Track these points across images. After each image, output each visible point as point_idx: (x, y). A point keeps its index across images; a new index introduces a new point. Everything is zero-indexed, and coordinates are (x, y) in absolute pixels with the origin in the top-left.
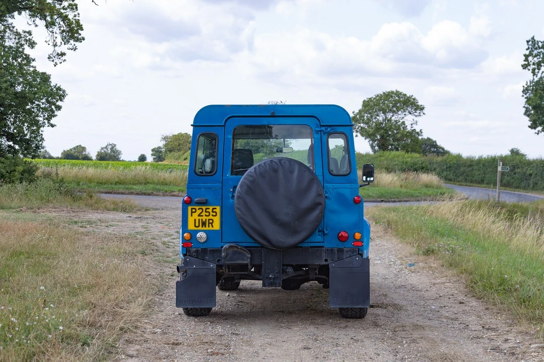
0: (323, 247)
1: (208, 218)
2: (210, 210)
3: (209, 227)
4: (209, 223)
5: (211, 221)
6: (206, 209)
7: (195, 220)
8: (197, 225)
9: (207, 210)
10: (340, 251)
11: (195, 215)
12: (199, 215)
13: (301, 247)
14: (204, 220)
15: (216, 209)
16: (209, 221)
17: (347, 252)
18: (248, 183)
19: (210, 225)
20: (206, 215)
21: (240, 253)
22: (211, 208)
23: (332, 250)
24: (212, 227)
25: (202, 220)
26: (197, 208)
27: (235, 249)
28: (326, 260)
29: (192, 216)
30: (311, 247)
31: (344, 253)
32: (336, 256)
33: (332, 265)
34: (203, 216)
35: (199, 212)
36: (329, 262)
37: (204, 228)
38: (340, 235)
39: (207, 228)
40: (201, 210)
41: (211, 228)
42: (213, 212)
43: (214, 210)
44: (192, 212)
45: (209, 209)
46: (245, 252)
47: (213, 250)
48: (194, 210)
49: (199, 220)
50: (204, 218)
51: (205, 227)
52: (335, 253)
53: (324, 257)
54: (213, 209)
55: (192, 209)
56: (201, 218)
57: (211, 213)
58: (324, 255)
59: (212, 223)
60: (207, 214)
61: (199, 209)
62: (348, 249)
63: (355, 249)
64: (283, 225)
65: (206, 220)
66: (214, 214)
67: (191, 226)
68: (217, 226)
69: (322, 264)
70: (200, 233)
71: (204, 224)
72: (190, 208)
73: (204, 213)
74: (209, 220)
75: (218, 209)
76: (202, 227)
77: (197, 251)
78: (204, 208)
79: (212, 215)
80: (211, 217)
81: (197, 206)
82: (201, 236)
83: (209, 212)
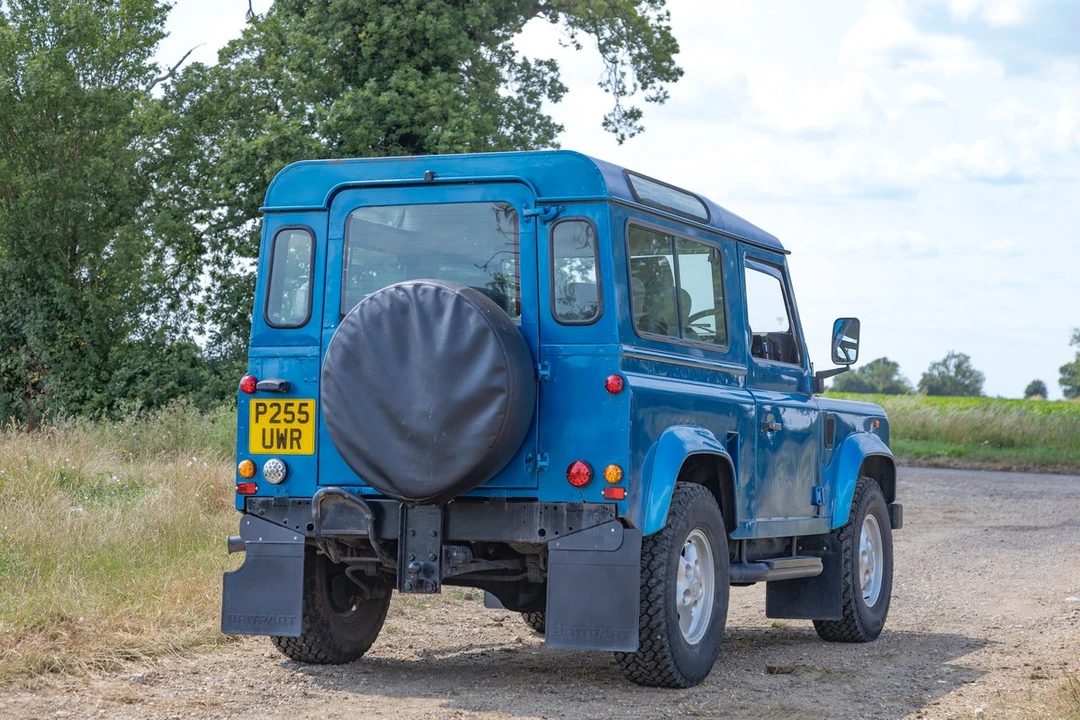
0: (536, 499)
1: (289, 427)
2: (295, 409)
3: (292, 447)
4: (292, 439)
5: (296, 435)
6: (287, 405)
7: (264, 430)
8: (268, 443)
9: (290, 409)
10: (575, 510)
11: (265, 419)
12: (273, 421)
13: (487, 499)
14: (282, 431)
15: (306, 405)
16: (292, 434)
17: (591, 512)
18: (345, 340)
19: (295, 442)
20: (285, 420)
21: (351, 510)
22: (297, 402)
23: (556, 508)
24: (299, 447)
25: (278, 430)
26: (268, 402)
27: (341, 500)
28: (542, 533)
29: (257, 421)
30: (508, 500)
31: (584, 517)
32: (565, 524)
33: (555, 544)
34: (279, 422)
35: (272, 411)
36: (549, 535)
37: (282, 451)
38: (574, 471)
39: (288, 451)
40: (276, 409)
41: (295, 450)
42: (300, 412)
43: (304, 409)
44: (258, 413)
45: (292, 405)
46: (361, 509)
47: (300, 503)
48: (261, 409)
49: (272, 430)
50: (282, 427)
51: (285, 447)
52: (563, 514)
53: (538, 523)
54: (302, 405)
55: (258, 405)
56: (275, 426)
57: (297, 416)
58: (537, 519)
59: (298, 439)
60: (289, 417)
61: (271, 406)
62: (593, 507)
63: (608, 506)
64: (416, 440)
65: (286, 430)
66: (303, 417)
67: (255, 446)
68: (307, 447)
69: (532, 541)
70: (271, 461)
71: (282, 440)
72: (253, 403)
73: (282, 416)
74: (292, 431)
75: (311, 408)
76: (279, 447)
77: (265, 505)
78: (282, 402)
79: (299, 420)
80: (296, 425)
81: (269, 398)
82: (272, 468)
83: (292, 413)
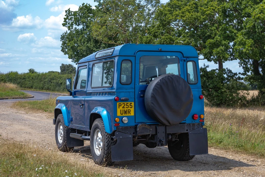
0: (185, 123)
1: (127, 109)
2: (129, 105)
3: (128, 114)
4: (128, 112)
5: (129, 111)
6: (127, 104)
7: (121, 110)
8: (122, 113)
9: (127, 105)
10: (194, 125)
11: (121, 108)
15: (132, 103)
17: (197, 125)
19: (129, 113)
20: (126, 107)
22: (129, 103)
23: (190, 125)
24: (130, 114)
25: (124, 110)
26: (122, 103)
27: (144, 126)
28: (187, 130)
29: (119, 108)
31: (195, 126)
32: (192, 128)
33: (190, 132)
34: (125, 108)
35: (123, 105)
36: (189, 131)
37: (126, 115)
38: (194, 116)
39: (127, 115)
40: (124, 105)
41: (129, 115)
42: (130, 105)
43: (131, 104)
46: (148, 128)
47: (131, 127)
48: (120, 105)
50: (126, 109)
51: (126, 114)
54: (130, 104)
55: (119, 104)
56: (124, 109)
57: (130, 106)
58: (186, 127)
59: (130, 112)
60: (127, 107)
61: (123, 104)
63: (200, 124)
65: (127, 110)
66: (131, 107)
67: (119, 114)
68: (132, 114)
69: (185, 132)
70: (124, 118)
71: (125, 112)
73: (125, 106)
74: (128, 110)
76: (125, 114)
77: (122, 129)
78: (126, 103)
79: (130, 107)
80: (129, 108)
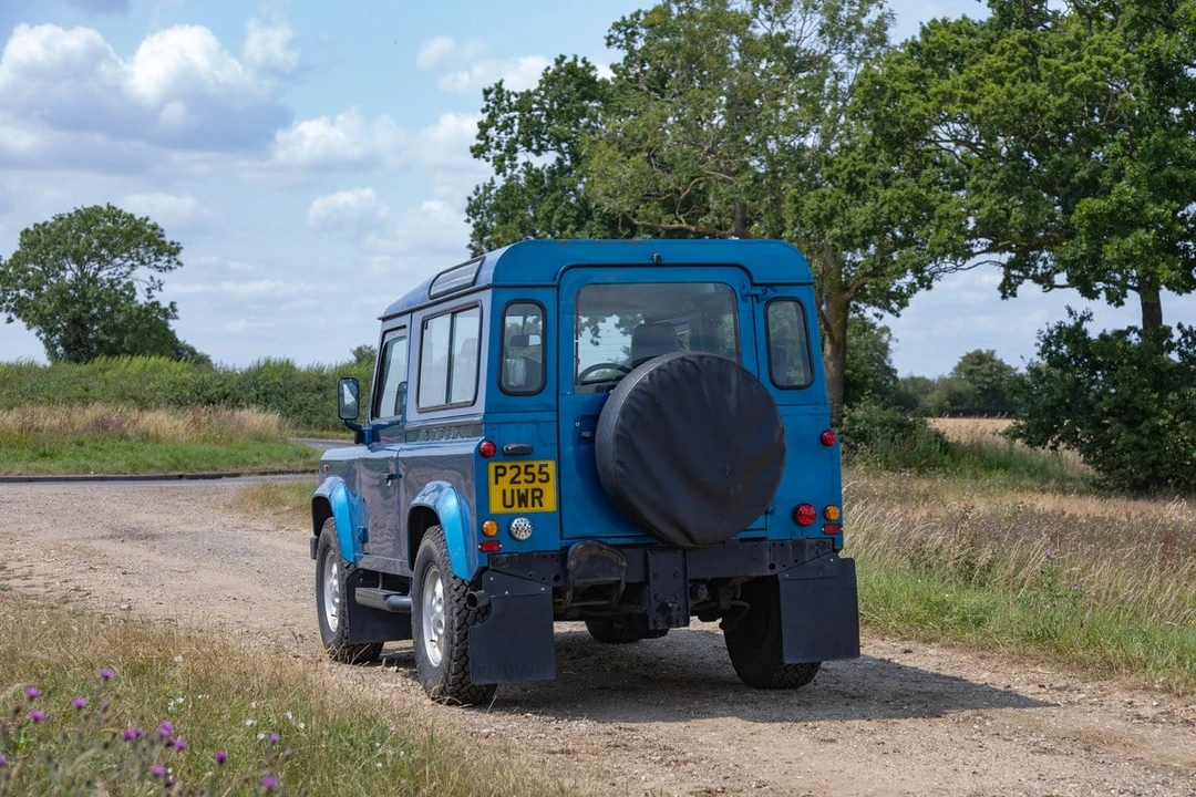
0: (763, 539)
1: (530, 486)
2: (535, 470)
3: (533, 506)
4: (533, 498)
5: (537, 494)
6: (527, 467)
7: (504, 491)
8: (509, 502)
9: (530, 470)
10: (799, 545)
11: (504, 482)
12: (513, 482)
14: (523, 491)
15: (546, 466)
16: (533, 494)
17: (812, 546)
19: (536, 501)
20: (526, 481)
21: (604, 559)
22: (537, 464)
23: (782, 545)
24: (541, 505)
25: (519, 491)
26: (507, 465)
27: (597, 551)
28: (772, 567)
29: (497, 483)
30: (742, 540)
31: (807, 551)
32: (791, 558)
33: (784, 576)
34: (519, 482)
35: (511, 474)
36: (778, 569)
37: (523, 509)
38: (800, 513)
39: (530, 509)
40: (515, 471)
41: (537, 508)
42: (540, 473)
43: (544, 469)
44: (497, 475)
45: (532, 466)
46: (615, 558)
47: (544, 556)
48: (501, 471)
49: (513, 491)
50: (523, 487)
51: (526, 506)
52: (789, 550)
53: (768, 558)
54: (541, 467)
55: (497, 468)
56: (516, 487)
57: (538, 476)
58: (767, 555)
59: (539, 498)
60: (530, 478)
61: (511, 468)
62: (813, 542)
63: (826, 540)
65: (527, 490)
66: (544, 477)
67: (496, 506)
68: (550, 503)
69: (764, 574)
70: (518, 520)
71: (523, 500)
72: (492, 466)
73: (522, 477)
74: (534, 490)
75: (551, 467)
76: (520, 506)
77: (509, 561)
78: (522, 465)
79: (540, 481)
80: (537, 484)
81: (508, 461)
82: (520, 525)
83: (533, 474)
